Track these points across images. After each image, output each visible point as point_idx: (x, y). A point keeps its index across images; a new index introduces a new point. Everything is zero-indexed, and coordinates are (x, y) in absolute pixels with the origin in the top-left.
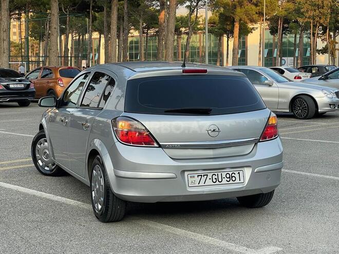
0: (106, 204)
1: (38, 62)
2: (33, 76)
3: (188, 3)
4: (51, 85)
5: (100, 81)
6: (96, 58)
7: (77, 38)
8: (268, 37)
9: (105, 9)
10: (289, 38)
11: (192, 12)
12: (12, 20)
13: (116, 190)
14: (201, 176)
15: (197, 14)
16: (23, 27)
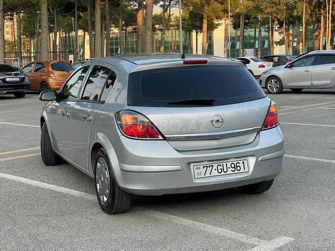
0: (112, 196)
1: (30, 57)
2: (26, 70)
3: (162, 3)
4: (44, 77)
5: (98, 75)
6: (81, 53)
7: (64, 35)
8: (232, 31)
9: (89, 9)
10: (250, 32)
11: (165, 10)
12: (5, 21)
13: (121, 184)
14: (207, 167)
15: (170, 12)
16: (16, 26)
